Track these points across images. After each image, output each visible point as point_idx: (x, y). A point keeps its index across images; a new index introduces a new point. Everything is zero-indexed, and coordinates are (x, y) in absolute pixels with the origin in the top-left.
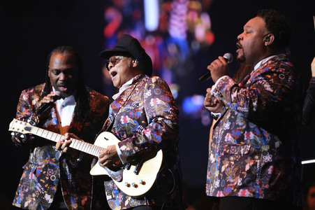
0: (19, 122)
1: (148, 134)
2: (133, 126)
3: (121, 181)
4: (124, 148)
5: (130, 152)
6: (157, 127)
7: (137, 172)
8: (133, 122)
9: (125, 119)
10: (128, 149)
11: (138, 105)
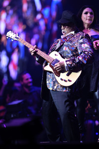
0: (13, 33)
3: (59, 77)
4: (68, 63)
5: (71, 65)
6: (85, 56)
7: (68, 75)
9: (66, 48)
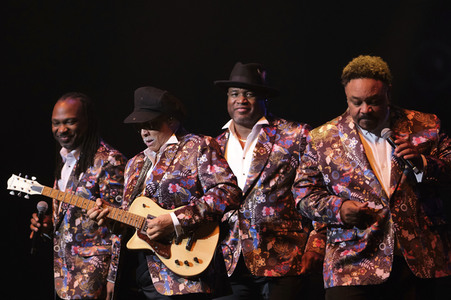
1: (210, 201)
2: (185, 196)
8: (184, 191)
10: (187, 218)
11: (190, 171)
